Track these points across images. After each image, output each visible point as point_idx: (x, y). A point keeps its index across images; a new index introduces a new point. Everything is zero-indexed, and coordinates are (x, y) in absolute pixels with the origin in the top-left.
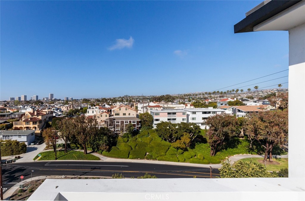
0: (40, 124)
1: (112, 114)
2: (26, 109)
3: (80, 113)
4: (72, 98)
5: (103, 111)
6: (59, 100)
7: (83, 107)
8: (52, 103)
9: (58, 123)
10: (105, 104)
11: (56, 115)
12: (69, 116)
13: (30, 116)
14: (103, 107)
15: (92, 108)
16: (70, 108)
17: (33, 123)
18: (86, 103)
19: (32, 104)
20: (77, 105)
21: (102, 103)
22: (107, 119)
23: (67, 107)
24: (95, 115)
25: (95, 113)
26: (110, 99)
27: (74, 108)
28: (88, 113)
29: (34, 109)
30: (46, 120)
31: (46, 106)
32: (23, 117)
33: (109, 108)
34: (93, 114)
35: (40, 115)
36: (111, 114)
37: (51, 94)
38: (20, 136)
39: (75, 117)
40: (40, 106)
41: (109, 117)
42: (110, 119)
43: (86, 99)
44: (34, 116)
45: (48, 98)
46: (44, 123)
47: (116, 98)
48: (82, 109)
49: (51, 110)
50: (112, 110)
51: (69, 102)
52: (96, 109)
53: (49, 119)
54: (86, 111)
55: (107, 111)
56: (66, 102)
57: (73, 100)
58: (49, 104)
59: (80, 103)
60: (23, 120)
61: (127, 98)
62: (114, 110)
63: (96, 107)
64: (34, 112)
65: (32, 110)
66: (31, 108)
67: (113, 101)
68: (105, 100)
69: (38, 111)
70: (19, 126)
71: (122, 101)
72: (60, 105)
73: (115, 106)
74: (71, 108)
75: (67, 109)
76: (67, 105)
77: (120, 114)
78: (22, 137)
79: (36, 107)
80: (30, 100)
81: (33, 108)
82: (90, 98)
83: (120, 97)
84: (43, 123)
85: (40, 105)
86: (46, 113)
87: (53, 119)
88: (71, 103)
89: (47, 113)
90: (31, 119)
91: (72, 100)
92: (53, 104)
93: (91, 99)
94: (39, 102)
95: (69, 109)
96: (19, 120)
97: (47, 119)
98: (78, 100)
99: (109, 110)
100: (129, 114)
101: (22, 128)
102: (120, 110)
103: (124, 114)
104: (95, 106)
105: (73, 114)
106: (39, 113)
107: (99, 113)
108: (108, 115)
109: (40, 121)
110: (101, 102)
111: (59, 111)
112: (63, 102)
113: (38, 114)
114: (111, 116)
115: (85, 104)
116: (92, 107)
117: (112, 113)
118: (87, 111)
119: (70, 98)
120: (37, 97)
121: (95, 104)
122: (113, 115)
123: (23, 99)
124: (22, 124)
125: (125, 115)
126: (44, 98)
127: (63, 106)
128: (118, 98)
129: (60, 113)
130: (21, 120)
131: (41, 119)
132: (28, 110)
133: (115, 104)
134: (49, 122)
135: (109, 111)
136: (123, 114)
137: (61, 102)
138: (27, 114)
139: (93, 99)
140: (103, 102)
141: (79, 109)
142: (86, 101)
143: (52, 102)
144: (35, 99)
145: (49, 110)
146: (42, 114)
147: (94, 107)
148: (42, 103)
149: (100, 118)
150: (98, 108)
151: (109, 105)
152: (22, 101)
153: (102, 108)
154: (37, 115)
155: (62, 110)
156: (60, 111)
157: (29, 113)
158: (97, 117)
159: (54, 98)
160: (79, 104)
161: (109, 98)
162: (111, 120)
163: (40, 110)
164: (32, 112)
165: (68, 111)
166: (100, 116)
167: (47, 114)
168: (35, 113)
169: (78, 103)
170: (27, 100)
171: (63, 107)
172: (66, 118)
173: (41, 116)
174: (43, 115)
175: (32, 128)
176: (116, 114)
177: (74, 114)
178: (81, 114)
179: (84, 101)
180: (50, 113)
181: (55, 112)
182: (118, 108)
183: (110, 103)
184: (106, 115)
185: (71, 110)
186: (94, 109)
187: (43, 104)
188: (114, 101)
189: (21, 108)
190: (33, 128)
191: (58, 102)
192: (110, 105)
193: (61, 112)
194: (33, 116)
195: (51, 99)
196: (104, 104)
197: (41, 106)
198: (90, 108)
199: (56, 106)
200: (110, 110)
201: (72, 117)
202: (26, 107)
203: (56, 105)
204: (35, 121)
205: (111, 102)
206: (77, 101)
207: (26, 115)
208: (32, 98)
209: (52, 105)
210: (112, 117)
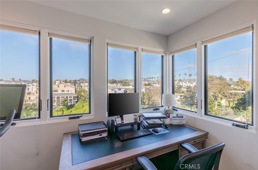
77: (59, 91)
100: (68, 91)
102: (58, 87)
125: (64, 92)
136: (62, 90)
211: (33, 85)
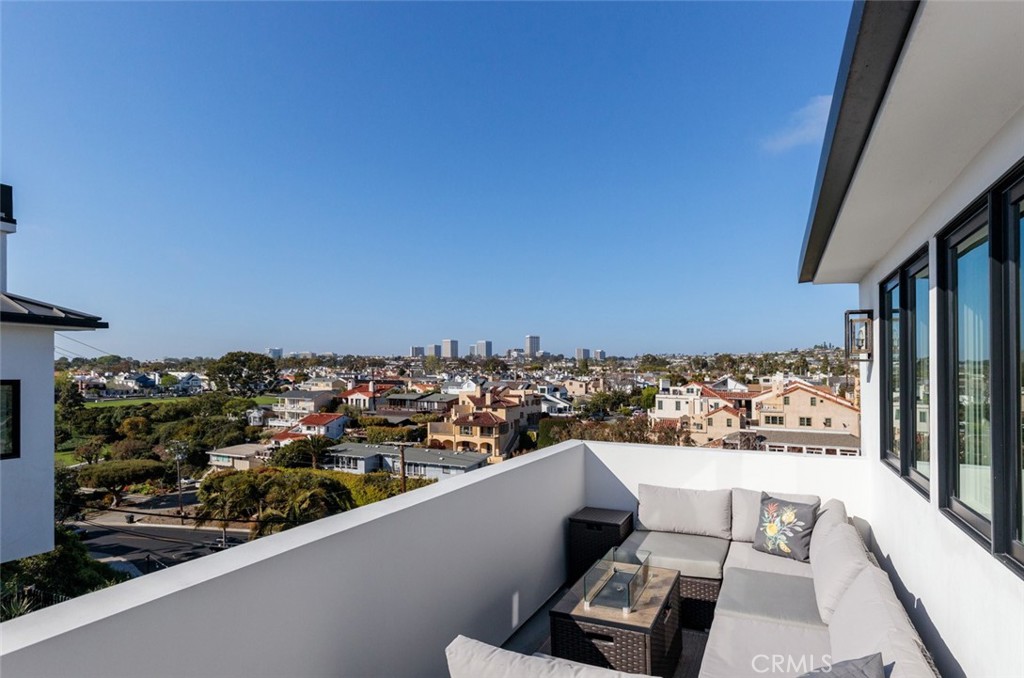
0: (502, 437)
1: (754, 417)
2: (459, 385)
3: (631, 407)
4: (602, 354)
5: (717, 404)
6: (559, 358)
7: (642, 386)
8: (536, 369)
9: (557, 437)
10: (725, 376)
11: (550, 409)
12: (594, 415)
13: (472, 407)
14: (719, 389)
15: (675, 392)
16: (595, 387)
17: (482, 432)
18: (653, 371)
19: (475, 369)
20: (620, 377)
21: (716, 372)
22: (731, 437)
23: (587, 385)
24: (685, 416)
25: (685, 410)
26: (751, 360)
27: (610, 389)
28: (660, 407)
29: (484, 386)
30: (521, 424)
31: (518, 377)
32: (453, 410)
33: (742, 394)
34: (677, 415)
35: (502, 407)
36: (749, 416)
37: (531, 338)
38: (447, 467)
39: (613, 421)
40: (498, 377)
41: (742, 427)
42: (742, 434)
43: (654, 359)
44: (484, 410)
45: (522, 351)
46: (515, 432)
47: (777, 355)
48: (636, 392)
49: (536, 392)
50: (754, 401)
51: (593, 365)
52: (691, 397)
53: (528, 419)
54: (650, 403)
55: (731, 406)
56: (583, 367)
57: (606, 359)
58: (526, 370)
59: (632, 371)
60: (454, 418)
61: (826, 356)
62: (761, 403)
63: (690, 387)
64: (483, 395)
65: (479, 388)
66: (475, 380)
67: (761, 366)
68: (729, 363)
69: (494, 392)
70: (442, 438)
71: (802, 368)
72: (561, 376)
73: (765, 388)
74: (598, 387)
75: (586, 392)
76: (586, 379)
77: (788, 419)
78: (453, 472)
79: (487, 379)
80: (467, 357)
81: (481, 381)
82: (670, 353)
83: (795, 352)
84: (511, 432)
85: (498, 373)
86: (520, 401)
87: (541, 422)
88: (598, 369)
89: (523, 399)
90: (476, 417)
91: (604, 359)
92: (540, 373)
93: (674, 356)
94: (496, 365)
95: (593, 390)
96: (441, 420)
97: (523, 422)
98: (623, 358)
99: (740, 401)
100: (828, 423)
101: (449, 442)
102: (786, 401)
103: (806, 421)
104: (685, 382)
105: (604, 411)
106: (499, 401)
107: (702, 410)
108: (736, 421)
109: (503, 427)
110: (713, 368)
111: (558, 395)
112: (571, 365)
113: (496, 404)
114: (748, 423)
115: (651, 375)
116: (676, 388)
117: (755, 415)
118: (657, 400)
119: (596, 353)
120: (489, 345)
121: (688, 378)
122: (756, 423)
123: (446, 353)
124: (449, 433)
125: (809, 424)
126: (509, 352)
127: (573, 379)
128: (787, 355)
129: (562, 405)
130: (448, 419)
131: (504, 418)
132: (466, 390)
133: (768, 381)
134: (529, 433)
135: (741, 406)
136: (802, 419)
137: (563, 364)
138: (464, 402)
139: (681, 358)
140: (722, 369)
141: (629, 392)
142: (654, 363)
143: (534, 365)
144: (483, 354)
145: (529, 392)
146: (509, 402)
147: (683, 389)
148: (506, 368)
149: (704, 430)
150: (698, 390)
151: (743, 381)
152: (445, 360)
153: (714, 391)
154: (494, 406)
155: (570, 393)
156: (561, 395)
157: (470, 397)
158: (695, 424)
159: (541, 352)
160: (629, 373)
161: (745, 354)
162: (748, 439)
163: (500, 389)
164: (478, 395)
165: (588, 399)
166: (705, 424)
167: (523, 406)
168: (488, 401)
169: (625, 371)
170: (459, 356)
171: (571, 384)
172: (584, 422)
173: (504, 410)
174: (510, 407)
175: (478, 448)
176: (767, 418)
177: (612, 410)
178: (633, 411)
179: (647, 365)
180: (530, 403)
181: (546, 400)
182: (778, 396)
183: (750, 376)
184: (729, 421)
185: (600, 395)
186: (681, 394)
187: (509, 372)
188: (767, 365)
189: (444, 380)
190: (482, 445)
191: (555, 365)
192: (750, 382)
193: (567, 400)
194: (481, 409)
195: (532, 355)
196: (721, 379)
197: (503, 377)
198: (668, 390)
199: (547, 378)
200: (743, 403)
201: (603, 420)
202: (458, 379)
203: (548, 374)
204: (487, 424)
205: (752, 370)
206: (621, 365)
207: (460, 403)
208: (472, 348)
209: (537, 374)
210: (753, 429)
211: (688, 391)
